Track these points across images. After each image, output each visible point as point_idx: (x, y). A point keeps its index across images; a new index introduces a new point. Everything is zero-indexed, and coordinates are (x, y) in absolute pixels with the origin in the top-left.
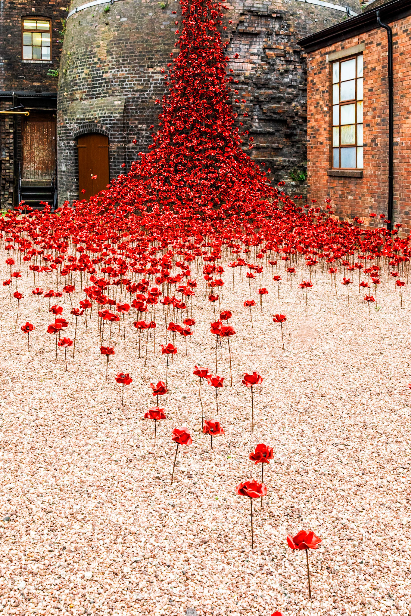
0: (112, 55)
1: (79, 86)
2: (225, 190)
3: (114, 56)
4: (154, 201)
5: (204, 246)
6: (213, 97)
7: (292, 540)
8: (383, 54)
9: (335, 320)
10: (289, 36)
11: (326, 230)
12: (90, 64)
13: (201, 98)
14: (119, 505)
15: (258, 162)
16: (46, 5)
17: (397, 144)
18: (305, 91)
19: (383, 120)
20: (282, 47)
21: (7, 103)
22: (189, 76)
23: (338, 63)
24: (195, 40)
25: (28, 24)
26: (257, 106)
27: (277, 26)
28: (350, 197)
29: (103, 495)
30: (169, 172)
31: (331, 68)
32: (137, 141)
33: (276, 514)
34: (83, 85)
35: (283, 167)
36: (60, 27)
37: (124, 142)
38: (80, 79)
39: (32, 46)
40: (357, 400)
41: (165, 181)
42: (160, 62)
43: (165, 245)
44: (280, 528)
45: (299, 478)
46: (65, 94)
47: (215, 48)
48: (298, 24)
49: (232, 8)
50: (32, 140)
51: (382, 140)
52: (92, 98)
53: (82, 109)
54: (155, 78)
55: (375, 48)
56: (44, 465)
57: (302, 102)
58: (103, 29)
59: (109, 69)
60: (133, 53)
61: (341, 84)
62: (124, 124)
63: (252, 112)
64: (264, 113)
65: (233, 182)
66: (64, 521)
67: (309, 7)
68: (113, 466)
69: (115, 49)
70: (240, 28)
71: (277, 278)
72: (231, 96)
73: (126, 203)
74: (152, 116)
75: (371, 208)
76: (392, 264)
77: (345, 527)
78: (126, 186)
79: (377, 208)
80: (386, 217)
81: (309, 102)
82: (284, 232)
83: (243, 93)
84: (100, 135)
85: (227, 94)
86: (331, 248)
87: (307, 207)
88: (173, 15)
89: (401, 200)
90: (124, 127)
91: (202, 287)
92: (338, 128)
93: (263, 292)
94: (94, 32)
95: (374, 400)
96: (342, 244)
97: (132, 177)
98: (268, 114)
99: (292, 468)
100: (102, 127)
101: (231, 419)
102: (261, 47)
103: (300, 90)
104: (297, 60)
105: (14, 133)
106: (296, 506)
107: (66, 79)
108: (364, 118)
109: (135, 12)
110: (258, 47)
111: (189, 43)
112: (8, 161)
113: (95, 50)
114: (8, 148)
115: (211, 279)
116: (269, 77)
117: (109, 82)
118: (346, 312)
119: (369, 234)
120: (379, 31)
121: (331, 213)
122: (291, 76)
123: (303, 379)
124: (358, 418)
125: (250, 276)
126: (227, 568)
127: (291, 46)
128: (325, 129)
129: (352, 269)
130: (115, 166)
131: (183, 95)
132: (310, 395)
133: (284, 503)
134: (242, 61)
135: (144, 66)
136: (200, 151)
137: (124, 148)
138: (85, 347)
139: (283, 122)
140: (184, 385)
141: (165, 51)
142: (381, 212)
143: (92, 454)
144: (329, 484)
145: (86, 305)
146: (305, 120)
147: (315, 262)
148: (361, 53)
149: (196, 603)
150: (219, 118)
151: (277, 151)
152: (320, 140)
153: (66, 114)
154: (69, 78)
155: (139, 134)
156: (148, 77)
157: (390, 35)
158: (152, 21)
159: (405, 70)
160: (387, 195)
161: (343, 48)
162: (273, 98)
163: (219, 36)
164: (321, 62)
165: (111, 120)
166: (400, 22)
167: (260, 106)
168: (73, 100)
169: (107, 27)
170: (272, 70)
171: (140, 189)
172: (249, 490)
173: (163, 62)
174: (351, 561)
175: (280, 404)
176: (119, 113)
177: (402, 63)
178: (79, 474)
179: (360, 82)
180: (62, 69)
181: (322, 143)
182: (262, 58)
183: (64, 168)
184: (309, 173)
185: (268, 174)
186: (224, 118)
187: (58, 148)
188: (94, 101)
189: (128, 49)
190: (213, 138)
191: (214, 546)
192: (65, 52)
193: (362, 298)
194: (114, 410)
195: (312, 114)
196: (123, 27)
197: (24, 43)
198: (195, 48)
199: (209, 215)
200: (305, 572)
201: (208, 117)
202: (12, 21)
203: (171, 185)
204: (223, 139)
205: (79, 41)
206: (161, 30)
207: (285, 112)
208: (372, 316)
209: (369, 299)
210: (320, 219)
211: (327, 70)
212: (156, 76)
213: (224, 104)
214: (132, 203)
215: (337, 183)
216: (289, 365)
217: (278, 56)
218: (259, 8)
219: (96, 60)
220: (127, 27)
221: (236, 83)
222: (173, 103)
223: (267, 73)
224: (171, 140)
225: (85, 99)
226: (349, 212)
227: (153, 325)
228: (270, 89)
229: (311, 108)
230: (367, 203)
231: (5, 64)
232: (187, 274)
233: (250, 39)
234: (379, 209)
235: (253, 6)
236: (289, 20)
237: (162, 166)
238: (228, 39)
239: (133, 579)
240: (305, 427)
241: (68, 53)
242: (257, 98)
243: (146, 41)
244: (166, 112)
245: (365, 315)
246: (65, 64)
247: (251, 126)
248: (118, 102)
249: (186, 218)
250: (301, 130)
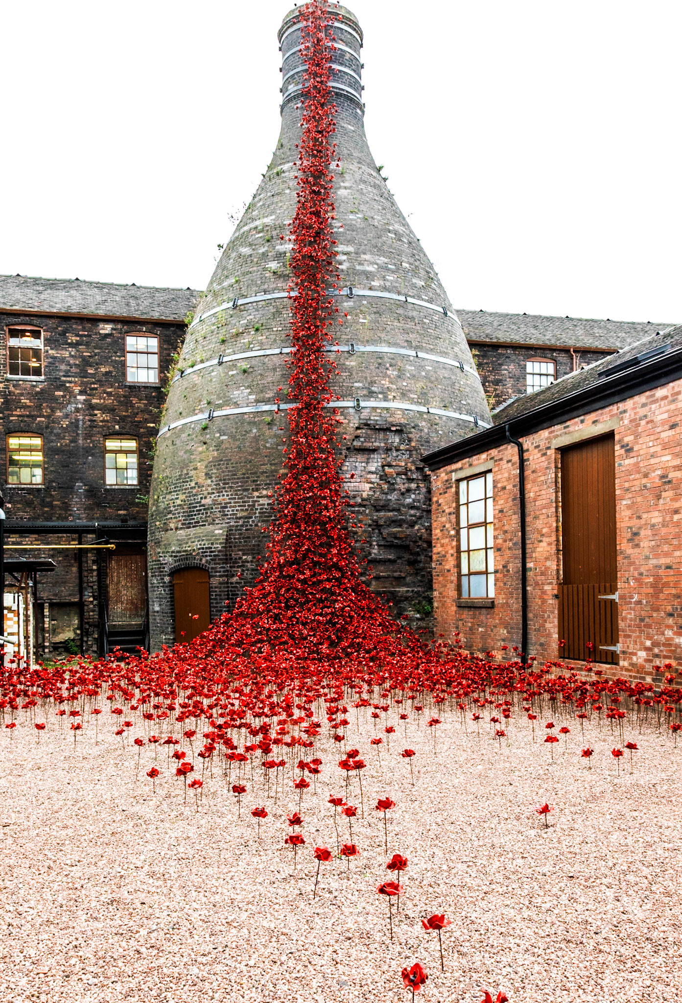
0: (211, 478)
1: (174, 514)
2: (343, 626)
3: (214, 479)
4: (264, 641)
5: (323, 687)
6: (327, 523)
7: (426, 922)
8: (514, 472)
9: (465, 756)
10: (410, 451)
11: (455, 666)
12: (186, 489)
13: (313, 524)
14: (268, 915)
15: (378, 593)
16: (131, 422)
17: (531, 569)
18: (429, 512)
19: (514, 544)
20: (403, 464)
21: (89, 536)
22: (300, 500)
23: (465, 482)
24: (306, 458)
25: (111, 444)
26: (377, 531)
27: (397, 440)
28: (480, 629)
29: (253, 908)
30: (280, 608)
31: (458, 487)
32: (242, 574)
33: (411, 916)
34: (179, 513)
35: (407, 598)
36: (150, 447)
37: (227, 576)
38: (174, 506)
39: (117, 469)
40: (486, 825)
41: (276, 619)
42: (266, 485)
43: (281, 687)
44: (415, 927)
45: (431, 890)
46: (158, 523)
47: (329, 468)
48: (421, 437)
49: (346, 421)
50: (119, 577)
51: (515, 566)
52: (189, 528)
53: (178, 540)
54: (261, 502)
55: (504, 464)
56: (194, 889)
57: (426, 524)
58: (200, 449)
59: (209, 494)
60: (235, 475)
61: (470, 505)
62: (226, 555)
63: (371, 537)
64: (384, 538)
65: (351, 617)
66: (223, 928)
67: (432, 417)
68: (259, 887)
69: (215, 471)
70: (355, 443)
71: (403, 717)
72: (347, 521)
73: (232, 645)
74: (259, 545)
75: (503, 640)
76: (526, 699)
77: (473, 922)
78: (232, 625)
79: (511, 640)
80: (520, 649)
81: (434, 525)
82: (410, 669)
83: (360, 517)
84: (199, 568)
85: (341, 518)
86: (460, 684)
87: (434, 642)
88: (280, 432)
89: (535, 630)
90: (226, 559)
91: (325, 729)
92: (466, 554)
93: (390, 730)
94: (191, 452)
95: (502, 824)
96: (472, 680)
97: (238, 615)
98: (389, 539)
99: (424, 882)
100: (201, 560)
101: (365, 846)
102: (380, 464)
103: (423, 511)
104: (420, 477)
105: (98, 570)
106: (429, 910)
107: (157, 507)
108: (495, 542)
109: (237, 429)
110: (376, 464)
111: (299, 462)
112: (92, 602)
113: (192, 473)
114: (92, 587)
115: (334, 720)
116: (389, 497)
117: (208, 509)
118: (476, 749)
119: (501, 669)
120: (509, 447)
121: (460, 647)
122: (413, 496)
123: (433, 810)
124: (487, 840)
125: (376, 716)
126: (371, 956)
127: (413, 462)
128: (452, 555)
129: (483, 706)
130: (217, 603)
131: (293, 521)
132: (440, 823)
133: (418, 909)
134: (359, 480)
135: (248, 490)
136: (314, 583)
137: (227, 583)
138: (212, 791)
139: (406, 548)
140: (316, 820)
141: (272, 472)
142: (514, 645)
143: (236, 879)
144: (459, 893)
145: (210, 749)
146: (430, 544)
147: (443, 699)
148: (490, 471)
149: (346, 978)
150: (334, 546)
151: (400, 581)
152: (447, 567)
153: (159, 547)
154: (162, 506)
155: (243, 566)
156: (253, 501)
157: (521, 451)
158: (256, 439)
159: (537, 489)
160: (521, 626)
161: (471, 465)
162: (393, 521)
163: (332, 454)
164: (447, 481)
165: (211, 552)
166: (531, 437)
167: (379, 530)
168: (167, 530)
169: (205, 446)
170: (392, 490)
171: (248, 629)
172: (388, 889)
173: (270, 484)
174: (477, 946)
175: (411, 832)
176: (221, 543)
177: (534, 481)
178: (228, 894)
179: (490, 502)
180: (153, 495)
181: (449, 571)
182: (381, 476)
183: (157, 608)
184: (435, 604)
185: (390, 607)
186: (340, 546)
187: (149, 585)
188: (192, 531)
189: (229, 471)
190: (328, 569)
191: (357, 941)
192: (156, 476)
193: (493, 733)
194: (251, 843)
195: (438, 539)
196: (223, 446)
197: (107, 466)
198: (305, 468)
199: (327, 654)
200: (438, 955)
201: (321, 545)
202: (92, 442)
203: (283, 623)
204: (339, 569)
205: (172, 463)
206: (267, 448)
207: (407, 536)
208: (503, 751)
209: (501, 734)
210: (448, 654)
211: (453, 490)
212: (262, 501)
213: (340, 530)
214: (239, 643)
215: (466, 614)
216: (419, 798)
217: (398, 474)
218: (377, 420)
219: (193, 484)
220: (227, 446)
221: (353, 506)
222: (282, 531)
223: (387, 494)
224: (281, 572)
225: (181, 528)
226: (480, 645)
227: (282, 763)
228: (390, 511)
229: (437, 532)
230: (500, 635)
231: (86, 490)
232: (310, 715)
233: (366, 456)
234: (513, 641)
235: (370, 419)
236: (411, 433)
237: (272, 601)
238: (343, 457)
239: (290, 964)
240: (435, 850)
241: (161, 477)
242: (376, 521)
243: (250, 462)
244: (274, 541)
245: (496, 750)
246: (156, 490)
247: (370, 554)
248: (219, 531)
249: (301, 659)
250: (426, 556)
